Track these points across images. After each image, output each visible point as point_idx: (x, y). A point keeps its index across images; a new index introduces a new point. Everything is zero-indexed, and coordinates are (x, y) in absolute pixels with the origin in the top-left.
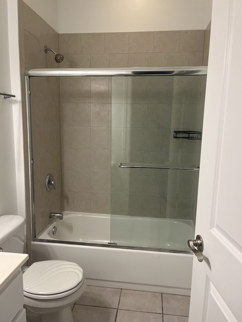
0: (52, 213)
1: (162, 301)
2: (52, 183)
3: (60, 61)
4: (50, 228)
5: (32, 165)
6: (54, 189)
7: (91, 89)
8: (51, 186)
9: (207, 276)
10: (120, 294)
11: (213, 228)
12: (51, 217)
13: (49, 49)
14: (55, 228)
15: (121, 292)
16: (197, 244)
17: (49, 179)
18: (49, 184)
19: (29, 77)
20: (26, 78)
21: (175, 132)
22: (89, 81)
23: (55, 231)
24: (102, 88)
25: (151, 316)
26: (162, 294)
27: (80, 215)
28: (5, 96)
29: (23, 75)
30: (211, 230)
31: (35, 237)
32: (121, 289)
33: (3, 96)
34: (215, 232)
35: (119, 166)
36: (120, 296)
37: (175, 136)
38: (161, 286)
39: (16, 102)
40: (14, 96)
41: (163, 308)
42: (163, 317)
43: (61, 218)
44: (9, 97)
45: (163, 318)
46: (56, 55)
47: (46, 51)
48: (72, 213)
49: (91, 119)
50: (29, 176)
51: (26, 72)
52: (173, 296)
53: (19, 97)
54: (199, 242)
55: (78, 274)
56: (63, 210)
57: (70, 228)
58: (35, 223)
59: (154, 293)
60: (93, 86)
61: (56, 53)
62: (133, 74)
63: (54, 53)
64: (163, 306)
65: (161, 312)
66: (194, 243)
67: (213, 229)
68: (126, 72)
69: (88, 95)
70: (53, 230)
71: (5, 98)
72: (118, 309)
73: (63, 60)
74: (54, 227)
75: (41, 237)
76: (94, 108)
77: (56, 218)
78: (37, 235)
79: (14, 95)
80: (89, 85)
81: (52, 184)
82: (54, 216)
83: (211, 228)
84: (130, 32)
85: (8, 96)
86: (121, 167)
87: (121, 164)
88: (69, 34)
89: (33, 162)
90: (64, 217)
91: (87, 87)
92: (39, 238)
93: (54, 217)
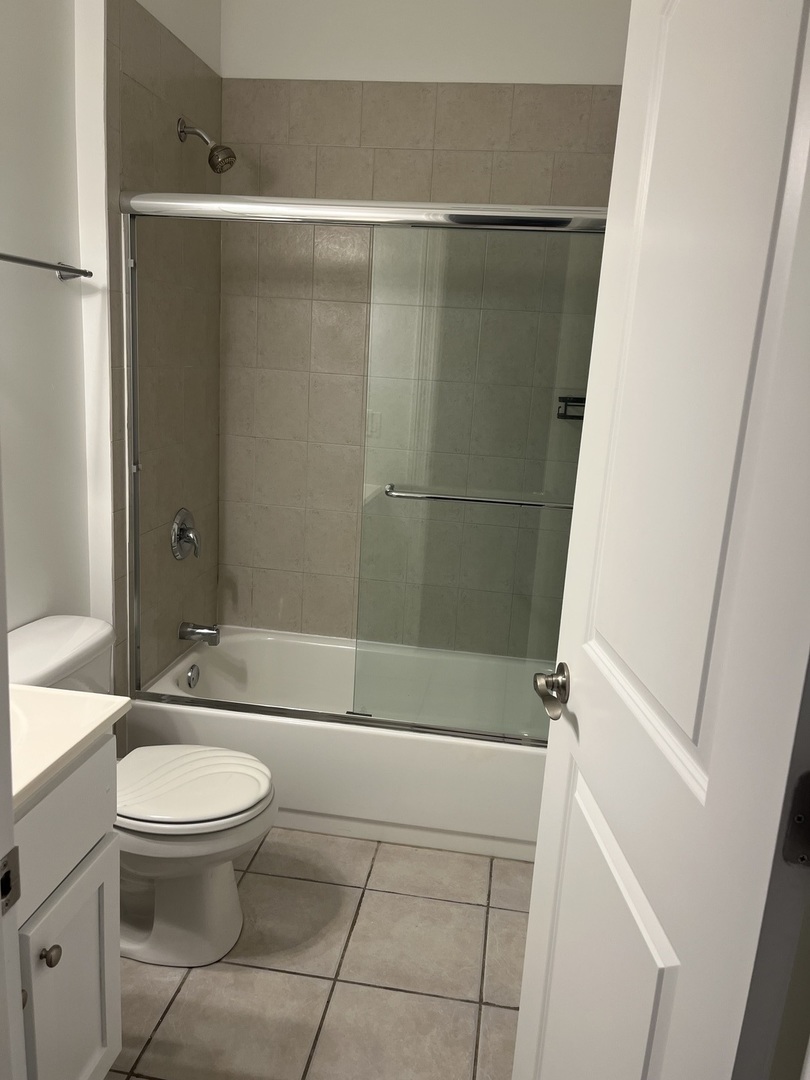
0: (186, 625)
1: (491, 876)
2: (191, 535)
3: (225, 167)
4: (182, 667)
5: (135, 477)
6: (196, 554)
7: (317, 255)
8: (187, 546)
9: (572, 758)
10: (376, 854)
11: (590, 639)
12: (184, 639)
13: (191, 130)
14: (195, 669)
15: (377, 850)
16: (556, 685)
17: (183, 524)
18: (180, 539)
19: (133, 216)
20: (124, 220)
21: (562, 399)
22: (311, 231)
23: (195, 676)
24: (348, 253)
25: (454, 909)
26: (492, 859)
27: (269, 637)
28: (64, 273)
29: (114, 211)
30: (585, 646)
31: (139, 688)
32: (379, 842)
33: (57, 273)
34: (594, 650)
35: (387, 492)
36: (373, 859)
37: (562, 411)
38: (493, 838)
39: (92, 290)
40: (89, 274)
41: (489, 891)
42: (488, 913)
43: (213, 640)
44: (74, 277)
45: (487, 918)
46: (213, 150)
47: (183, 135)
48: (248, 632)
49: (313, 348)
50: (124, 509)
51: (124, 201)
52: (524, 865)
53: (101, 278)
54: (560, 679)
55: (257, 781)
56: (222, 622)
57: (240, 674)
58: (139, 647)
59: (470, 857)
60: (320, 246)
61: (211, 144)
62: (450, 222)
63: (207, 143)
64: (492, 887)
65: (485, 903)
66: (547, 682)
67: (590, 643)
68: (429, 214)
69: (306, 276)
70: (190, 674)
71: (62, 277)
72: (364, 889)
73: (231, 163)
74: (192, 667)
75: (155, 689)
76: (321, 314)
77: (200, 639)
78: (146, 683)
79: (88, 270)
80: (311, 243)
81: (190, 540)
82: (193, 633)
83: (586, 642)
84: (443, 84)
85: (69, 272)
86: (392, 496)
87: (392, 488)
88: (255, 80)
89: (138, 469)
90: (223, 640)
91: (304, 251)
92: (149, 691)
93: (194, 637)
